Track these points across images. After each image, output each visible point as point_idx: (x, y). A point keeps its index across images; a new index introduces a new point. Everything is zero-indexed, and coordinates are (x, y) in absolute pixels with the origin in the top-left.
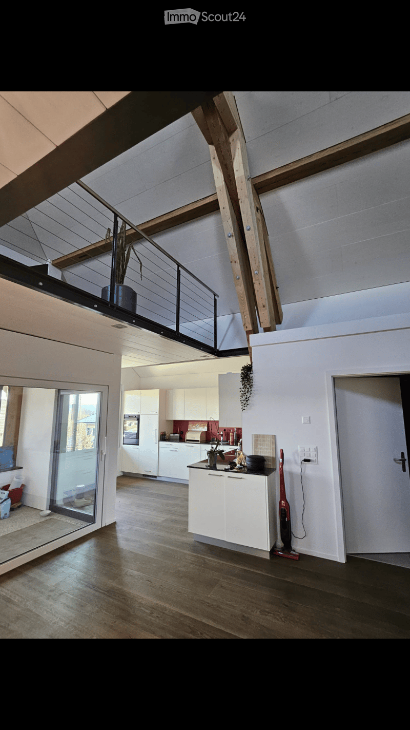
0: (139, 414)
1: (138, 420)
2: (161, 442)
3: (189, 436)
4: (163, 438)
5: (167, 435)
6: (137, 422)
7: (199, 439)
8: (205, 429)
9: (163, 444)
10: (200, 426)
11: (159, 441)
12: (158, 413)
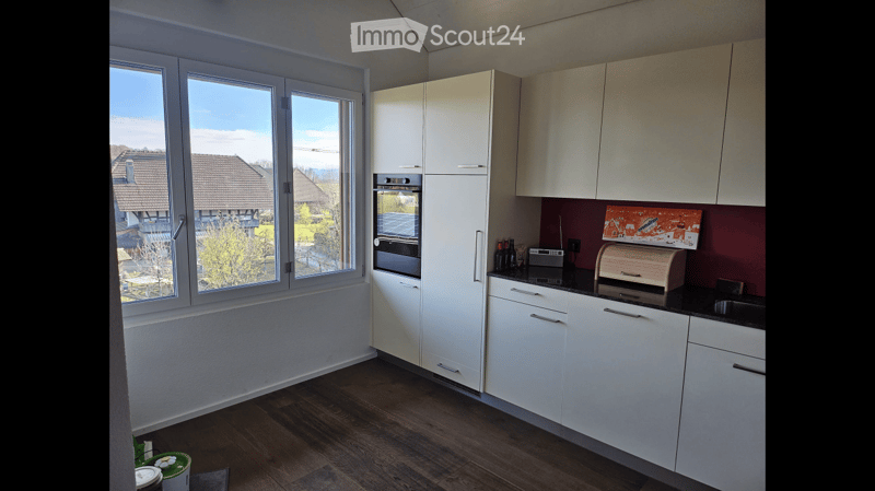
0: (419, 171)
1: (419, 191)
2: (494, 280)
3: (609, 266)
4: (505, 262)
5: (520, 251)
6: (415, 197)
7: (664, 283)
8: (690, 240)
9: (502, 285)
10: (663, 227)
11: (489, 274)
12: (487, 171)
